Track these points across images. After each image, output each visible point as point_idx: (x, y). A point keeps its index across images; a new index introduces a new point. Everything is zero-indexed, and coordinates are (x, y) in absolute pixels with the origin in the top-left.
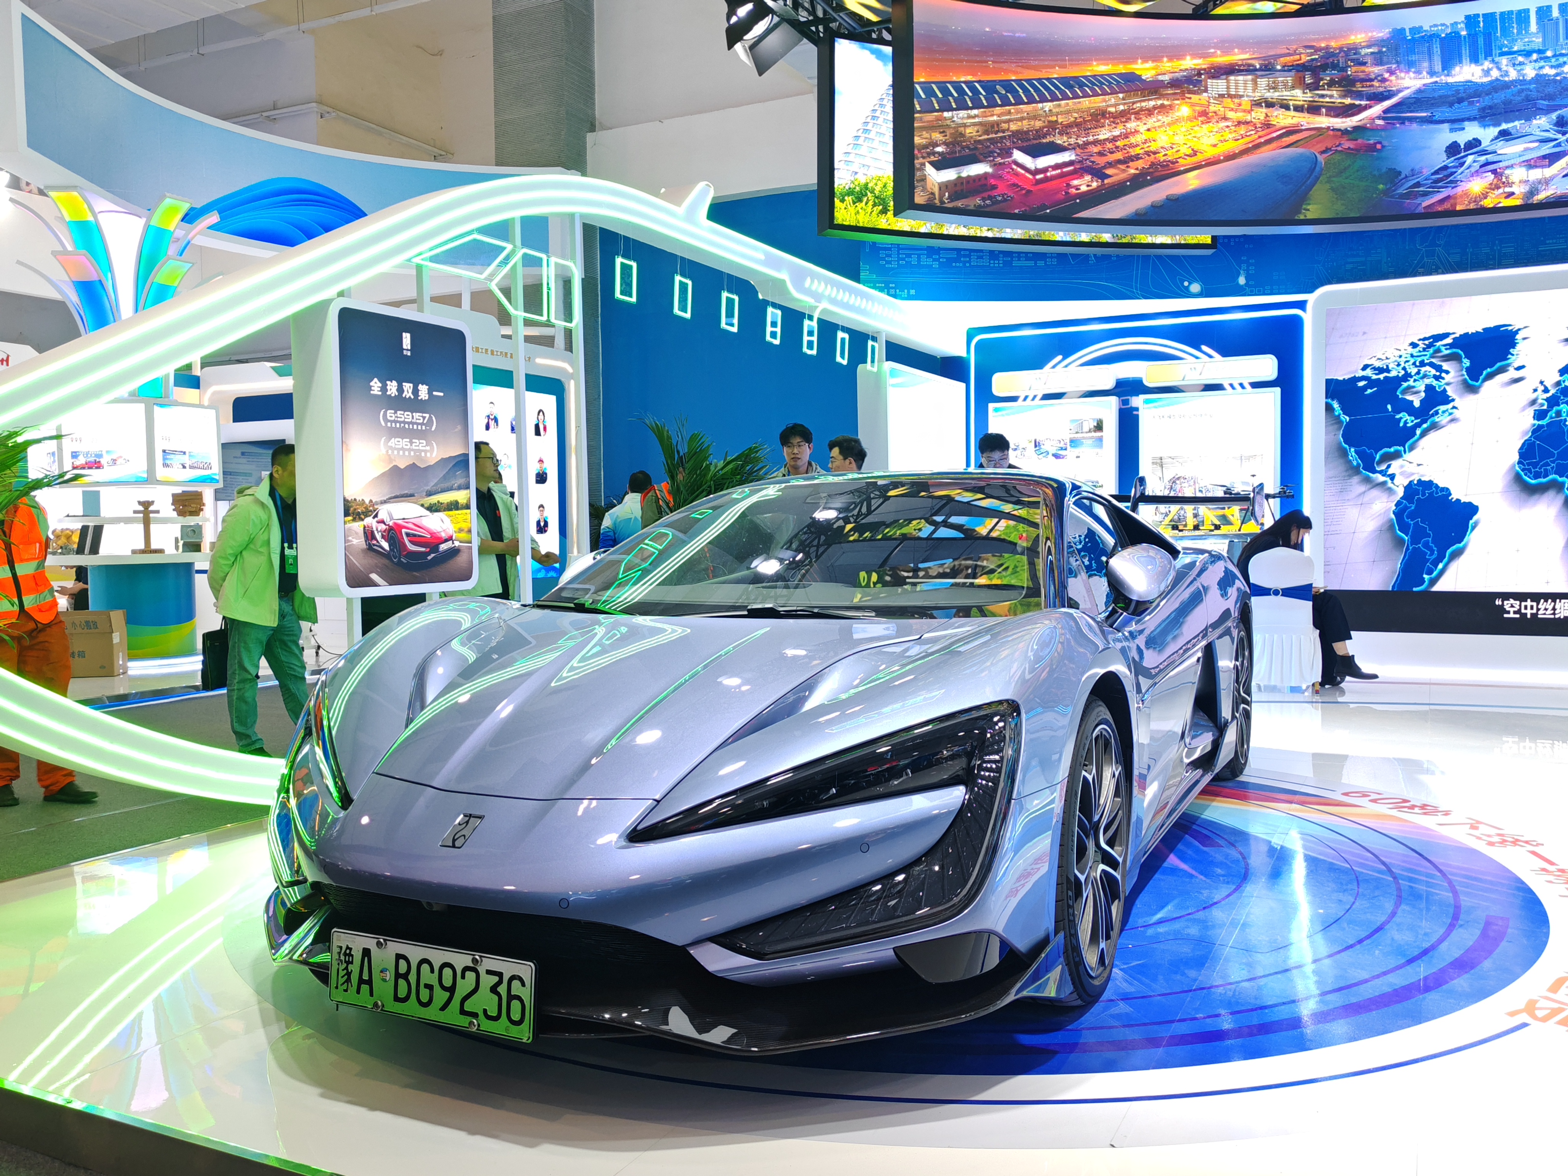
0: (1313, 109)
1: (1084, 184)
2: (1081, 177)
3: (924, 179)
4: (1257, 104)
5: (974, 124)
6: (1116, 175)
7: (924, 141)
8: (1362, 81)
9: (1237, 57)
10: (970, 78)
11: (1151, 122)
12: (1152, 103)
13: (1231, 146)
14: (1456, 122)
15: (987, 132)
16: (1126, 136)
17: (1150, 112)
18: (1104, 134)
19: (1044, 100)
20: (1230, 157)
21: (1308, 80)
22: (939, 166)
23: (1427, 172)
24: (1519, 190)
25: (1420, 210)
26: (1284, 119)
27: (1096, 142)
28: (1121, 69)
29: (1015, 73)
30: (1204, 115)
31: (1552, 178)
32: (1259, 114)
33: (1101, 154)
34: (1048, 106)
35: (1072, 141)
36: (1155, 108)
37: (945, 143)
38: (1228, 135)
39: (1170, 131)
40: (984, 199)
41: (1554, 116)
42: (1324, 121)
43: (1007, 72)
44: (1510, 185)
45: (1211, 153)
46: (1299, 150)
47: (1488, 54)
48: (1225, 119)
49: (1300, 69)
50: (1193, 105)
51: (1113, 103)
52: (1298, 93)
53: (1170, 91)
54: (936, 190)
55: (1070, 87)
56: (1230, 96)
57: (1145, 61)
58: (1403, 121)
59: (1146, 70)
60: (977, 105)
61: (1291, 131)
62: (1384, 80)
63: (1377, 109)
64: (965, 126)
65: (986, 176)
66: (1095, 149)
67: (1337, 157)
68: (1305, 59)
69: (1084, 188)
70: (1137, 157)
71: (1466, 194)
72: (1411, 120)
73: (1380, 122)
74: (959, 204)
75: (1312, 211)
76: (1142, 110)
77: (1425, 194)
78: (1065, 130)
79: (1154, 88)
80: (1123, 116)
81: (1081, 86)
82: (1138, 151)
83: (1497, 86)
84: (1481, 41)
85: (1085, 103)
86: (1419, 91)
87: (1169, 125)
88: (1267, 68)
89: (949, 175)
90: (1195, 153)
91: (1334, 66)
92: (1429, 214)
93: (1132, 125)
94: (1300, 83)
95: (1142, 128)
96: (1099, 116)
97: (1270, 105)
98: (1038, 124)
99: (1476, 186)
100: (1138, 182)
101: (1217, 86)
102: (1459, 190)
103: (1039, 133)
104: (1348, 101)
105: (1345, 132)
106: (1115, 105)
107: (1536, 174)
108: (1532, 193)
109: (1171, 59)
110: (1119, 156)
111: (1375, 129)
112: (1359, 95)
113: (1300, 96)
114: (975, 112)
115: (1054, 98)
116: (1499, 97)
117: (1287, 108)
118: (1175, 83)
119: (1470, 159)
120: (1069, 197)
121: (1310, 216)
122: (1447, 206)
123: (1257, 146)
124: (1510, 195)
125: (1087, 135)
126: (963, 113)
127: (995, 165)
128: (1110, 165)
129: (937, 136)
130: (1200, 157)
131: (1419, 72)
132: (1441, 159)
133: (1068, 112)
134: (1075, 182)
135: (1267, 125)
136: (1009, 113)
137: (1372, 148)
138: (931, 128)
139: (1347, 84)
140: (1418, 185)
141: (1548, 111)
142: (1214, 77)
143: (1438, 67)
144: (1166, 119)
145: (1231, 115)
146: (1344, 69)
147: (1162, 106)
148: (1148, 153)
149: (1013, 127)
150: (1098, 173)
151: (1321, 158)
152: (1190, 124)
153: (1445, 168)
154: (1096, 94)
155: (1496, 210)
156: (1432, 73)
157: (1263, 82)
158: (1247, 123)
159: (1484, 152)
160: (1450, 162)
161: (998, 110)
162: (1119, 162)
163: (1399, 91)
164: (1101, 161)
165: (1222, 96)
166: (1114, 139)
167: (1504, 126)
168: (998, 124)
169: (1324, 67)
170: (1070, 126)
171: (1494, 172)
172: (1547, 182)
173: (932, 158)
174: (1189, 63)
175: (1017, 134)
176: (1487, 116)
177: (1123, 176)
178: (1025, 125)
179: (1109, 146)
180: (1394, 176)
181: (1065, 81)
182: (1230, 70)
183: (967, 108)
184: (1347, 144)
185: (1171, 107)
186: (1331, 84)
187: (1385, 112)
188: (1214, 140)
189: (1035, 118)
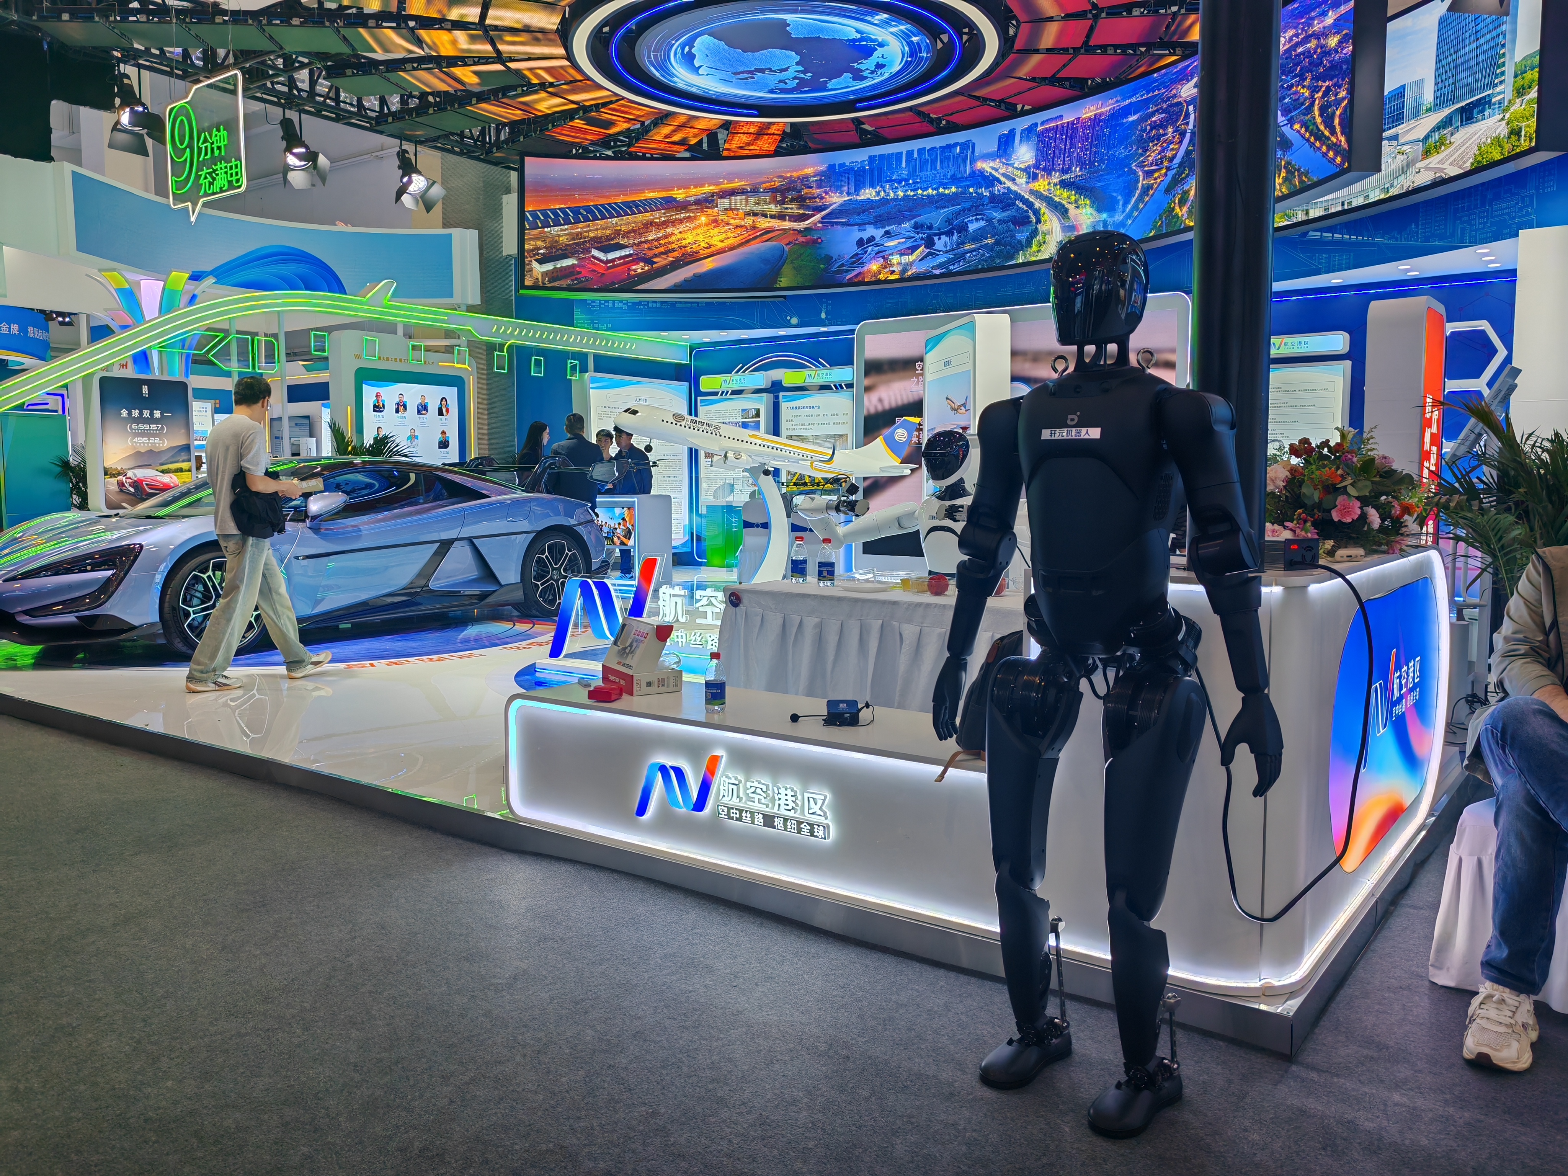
0: (781, 217)
1: (639, 268)
2: (638, 264)
3: (531, 270)
4: (748, 214)
5: (565, 235)
6: (660, 262)
7: (531, 247)
8: (810, 198)
9: (737, 184)
10: (563, 206)
11: (682, 227)
12: (683, 215)
13: (731, 241)
14: (862, 225)
15: (574, 239)
16: (666, 237)
17: (681, 221)
18: (651, 236)
19: (612, 217)
20: (732, 248)
21: (779, 198)
22: (541, 262)
23: (847, 257)
24: (897, 269)
25: (845, 281)
26: (764, 223)
27: (646, 242)
28: (664, 194)
29: (592, 201)
30: (716, 222)
31: (914, 261)
32: (749, 221)
33: (649, 249)
34: (615, 220)
35: (631, 241)
36: (684, 218)
37: (545, 248)
38: (730, 235)
39: (694, 232)
40: (572, 280)
41: (913, 222)
42: (787, 225)
43: (588, 201)
44: (892, 266)
45: (721, 245)
46: (774, 243)
47: (880, 181)
48: (728, 224)
49: (774, 191)
50: (708, 216)
51: (658, 216)
52: (772, 206)
53: (694, 207)
54: (540, 277)
55: (630, 208)
56: (732, 209)
57: (679, 189)
58: (832, 224)
59: (679, 195)
60: (567, 222)
61: (768, 231)
62: (822, 198)
63: (818, 217)
64: (559, 236)
65: (573, 265)
66: (646, 246)
67: (796, 247)
68: (777, 184)
69: (639, 271)
70: (674, 250)
71: (869, 271)
72: (837, 223)
73: (820, 225)
74: (556, 284)
75: (784, 282)
76: (676, 220)
77: (847, 271)
78: (626, 235)
79: (684, 206)
80: (665, 224)
81: (637, 206)
82: (674, 246)
83: (884, 202)
84: (876, 173)
85: (640, 217)
86: (842, 205)
87: (694, 229)
88: (755, 191)
89: (549, 267)
90: (710, 246)
91: (794, 189)
92: (851, 283)
93: (669, 230)
94: (774, 201)
95: (676, 232)
96: (649, 225)
97: (755, 214)
98: (608, 232)
99: (874, 266)
100: (675, 266)
101: (724, 203)
102: (865, 268)
103: (609, 238)
104: (801, 211)
105: (799, 232)
106: (659, 218)
107: (906, 259)
108: (904, 271)
109: (695, 187)
110: (662, 249)
111: (817, 229)
112: (808, 208)
113: (773, 208)
114: (566, 227)
115: (619, 215)
116: (883, 210)
117: (766, 216)
118: (697, 202)
119: (870, 248)
120: (630, 277)
121: (782, 285)
122: (859, 279)
123: (748, 241)
124: (893, 272)
125: (641, 237)
126: (557, 228)
127: (579, 259)
128: (656, 256)
129: (540, 243)
130: (713, 249)
131: (841, 193)
132: (854, 249)
133: (629, 224)
134: (634, 267)
135: (754, 228)
136: (589, 226)
137: (815, 242)
138: (536, 238)
139: (801, 200)
140: (842, 265)
141: (910, 219)
142: (722, 197)
143: (852, 190)
144: (692, 226)
145: (732, 221)
146: (800, 191)
147: (689, 217)
148: (680, 247)
149: (591, 235)
150: (649, 261)
151: (786, 248)
152: (706, 228)
153: (857, 254)
154: (647, 211)
155: (886, 281)
156: (848, 194)
157: (752, 200)
158: (741, 226)
159: (877, 245)
160: (859, 251)
161: (581, 225)
162: (662, 253)
163: (831, 205)
164: (650, 253)
165: (726, 209)
166: (658, 239)
167: (887, 228)
168: (581, 233)
169: (789, 190)
170: (629, 232)
171: (883, 257)
172: (911, 264)
173: (537, 257)
174: (707, 189)
175: (593, 239)
176: (879, 222)
177: (665, 262)
178: (599, 233)
179: (656, 243)
180: (828, 259)
181: (627, 204)
182: (733, 193)
183: (561, 225)
184: (801, 239)
185: (695, 218)
186: (792, 201)
187: (822, 218)
188: (722, 237)
189: (606, 228)
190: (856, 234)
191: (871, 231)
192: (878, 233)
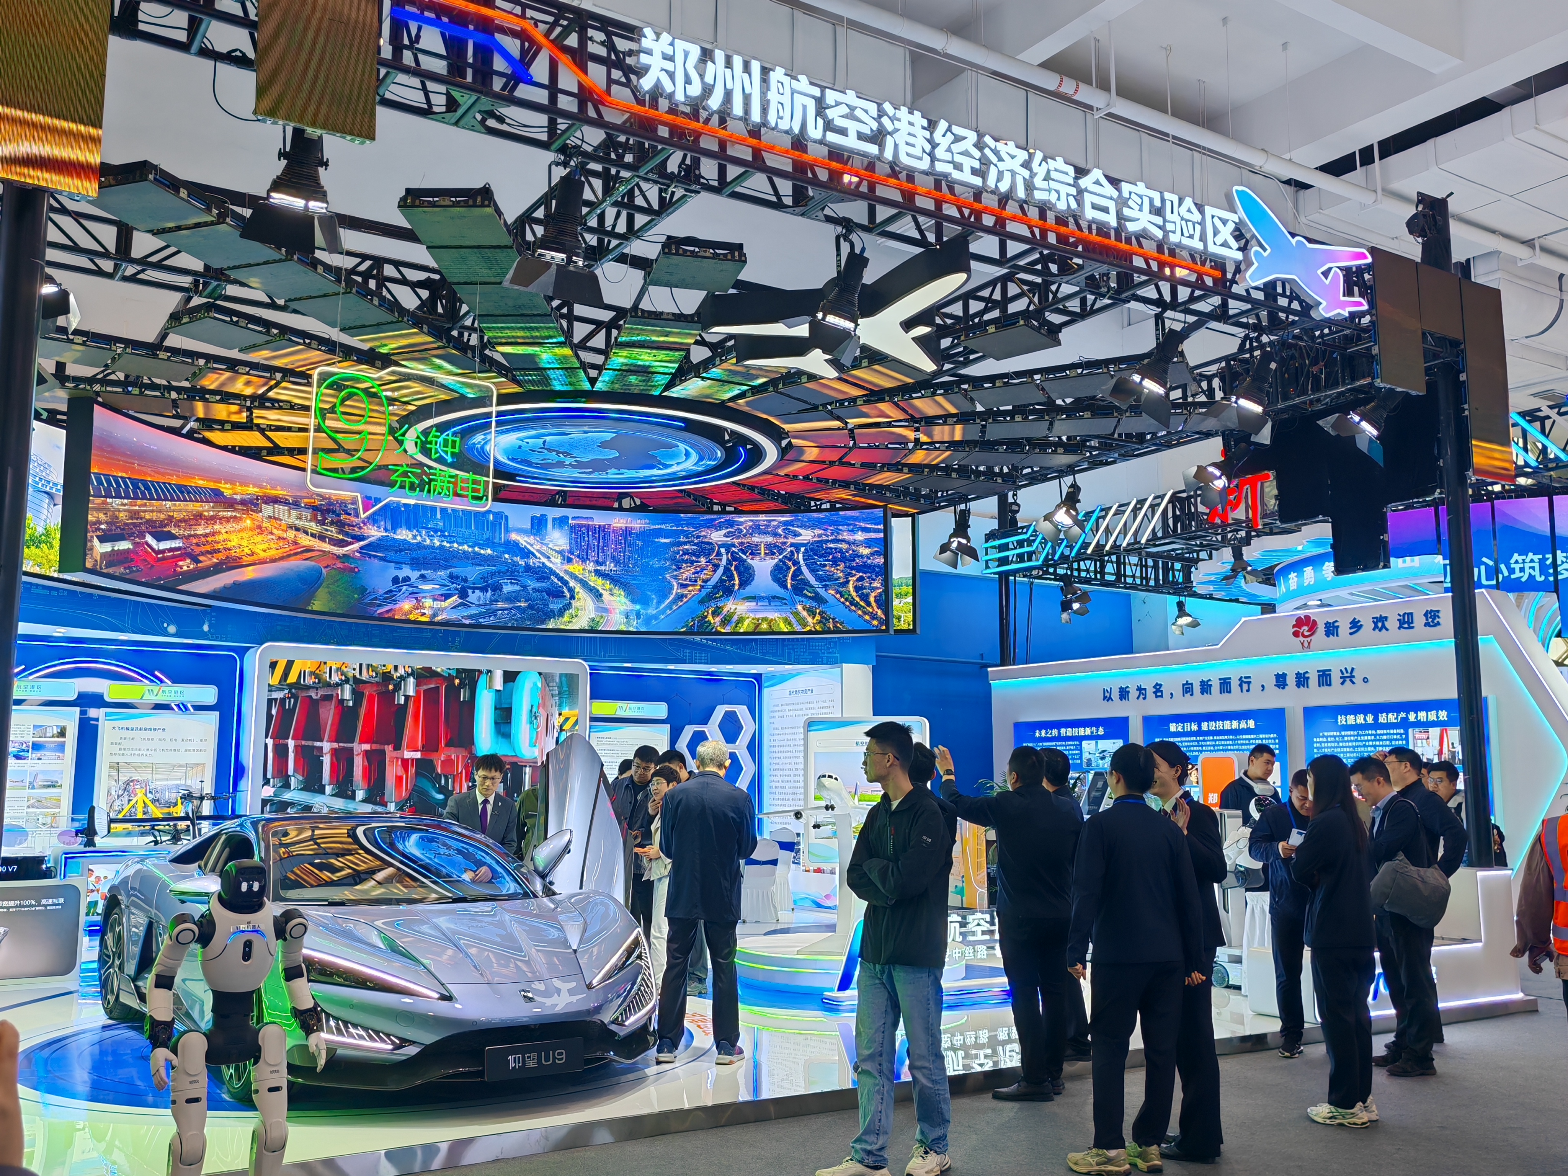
0: (321, 538)
1: (186, 565)
2: (184, 560)
3: (91, 549)
4: (290, 527)
5: (125, 511)
6: (207, 561)
7: (94, 520)
8: (349, 525)
9: (280, 492)
10: (124, 475)
11: (229, 527)
12: (229, 514)
13: (272, 553)
14: (399, 564)
15: (131, 518)
16: (213, 534)
17: (228, 520)
18: (200, 531)
19: (166, 499)
20: (273, 561)
21: (320, 518)
22: (102, 540)
23: (381, 592)
24: (428, 612)
25: (376, 615)
26: (306, 541)
27: (195, 536)
28: (212, 485)
29: (150, 475)
30: (260, 529)
31: (446, 608)
32: (291, 534)
33: (197, 545)
34: (169, 504)
35: (181, 532)
36: (231, 517)
37: (107, 523)
38: (272, 546)
39: (240, 535)
40: (125, 568)
41: (448, 571)
42: (326, 547)
43: (146, 474)
44: (424, 608)
45: (263, 555)
46: (313, 563)
47: (416, 526)
48: (272, 533)
49: (315, 508)
50: (253, 520)
51: (207, 508)
52: (313, 524)
53: (240, 507)
54: (98, 559)
55: (182, 492)
56: (275, 518)
57: (226, 483)
58: (370, 556)
59: (227, 490)
60: (127, 497)
61: (309, 550)
62: (360, 528)
63: (356, 546)
64: (119, 511)
65: (127, 551)
66: (195, 541)
67: (333, 572)
68: (318, 503)
69: (185, 568)
70: (218, 551)
71: (401, 609)
72: (375, 556)
73: (358, 554)
74: (110, 570)
76: (223, 517)
77: (380, 605)
78: (178, 523)
79: (230, 503)
80: (212, 519)
81: (189, 492)
82: (219, 546)
83: (419, 546)
84: (412, 516)
85: (191, 506)
86: (379, 539)
87: (239, 531)
88: (296, 504)
89: (107, 547)
90: (253, 554)
91: (334, 512)
92: (381, 618)
93: (217, 527)
94: (314, 519)
95: (223, 531)
96: (199, 517)
97: (297, 529)
98: (162, 516)
99: (407, 605)
100: (218, 569)
101: (268, 510)
102: (397, 606)
103: (163, 524)
104: (341, 537)
105: (338, 557)
106: (208, 511)
107: (437, 605)
108: (434, 615)
109: (241, 485)
110: (208, 548)
111: (354, 558)
112: (347, 534)
113: (314, 527)
114: (126, 501)
115: (172, 500)
116: (420, 554)
117: (307, 533)
118: (243, 502)
119: (404, 588)
120: (176, 573)
122: (390, 615)
123: (289, 556)
124: (423, 614)
125: (190, 530)
126: (118, 501)
127: (135, 544)
128: (202, 554)
129: (102, 516)
130: (255, 557)
131: (379, 527)
132: (389, 586)
133: (180, 511)
134: (181, 563)
135: (295, 543)
136: (145, 505)
137: (352, 570)
138: (98, 510)
139: (340, 525)
140: (376, 599)
141: (446, 568)
142: (266, 503)
143: (389, 527)
144: (238, 527)
145: (275, 531)
146: (339, 515)
147: (235, 517)
148: (225, 549)
149: (148, 516)
150: (196, 560)
151: (324, 571)
152: (251, 533)
153: (391, 591)
154: (197, 501)
155: (415, 622)
156: (386, 530)
157: (294, 513)
158: (284, 539)
159: (411, 586)
160: (393, 588)
161: (139, 502)
162: (208, 552)
163: (368, 537)
164: (197, 550)
165: (270, 517)
166: (206, 535)
167: (423, 572)
168: (138, 512)
169: (328, 511)
170: (180, 521)
171: (416, 598)
172: (443, 610)
173: (98, 533)
174: (252, 490)
175: (150, 522)
176: (415, 564)
177: (208, 563)
178: (154, 516)
179: (203, 539)
180: (363, 591)
181: (179, 487)
182: (275, 500)
183: (121, 498)
184: (339, 565)
185: (241, 519)
186: (332, 523)
187: (361, 548)
188: (264, 546)
189: (160, 511)
190: (392, 571)
191: (406, 571)
192: (414, 575)
